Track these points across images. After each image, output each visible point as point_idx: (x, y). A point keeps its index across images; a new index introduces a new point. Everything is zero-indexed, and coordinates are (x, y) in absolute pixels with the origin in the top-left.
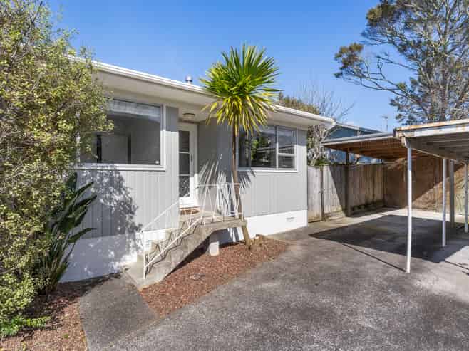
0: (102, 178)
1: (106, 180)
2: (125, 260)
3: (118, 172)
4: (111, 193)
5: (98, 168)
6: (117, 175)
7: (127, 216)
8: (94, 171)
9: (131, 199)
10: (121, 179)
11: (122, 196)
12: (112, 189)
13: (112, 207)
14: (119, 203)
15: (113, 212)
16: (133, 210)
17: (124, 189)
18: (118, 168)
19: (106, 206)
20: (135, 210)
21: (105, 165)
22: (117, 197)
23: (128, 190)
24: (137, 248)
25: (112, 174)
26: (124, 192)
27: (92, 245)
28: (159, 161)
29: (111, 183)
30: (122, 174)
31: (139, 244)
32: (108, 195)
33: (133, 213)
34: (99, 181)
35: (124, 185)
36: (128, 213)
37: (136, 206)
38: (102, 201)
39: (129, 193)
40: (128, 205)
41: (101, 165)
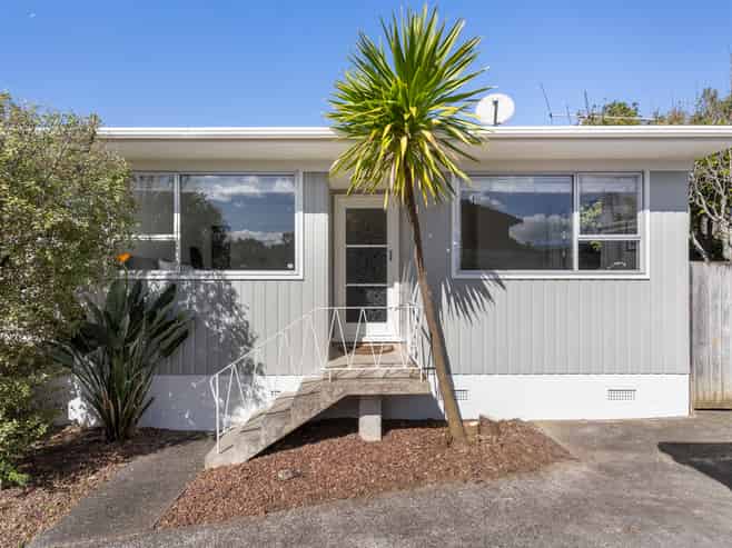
0: (208, 292)
1: (212, 294)
2: (238, 414)
3: (228, 282)
4: (218, 314)
5: (202, 278)
6: (228, 287)
7: (242, 348)
8: (197, 282)
9: (247, 323)
10: (233, 292)
11: (234, 318)
12: (220, 306)
13: (219, 334)
14: (230, 328)
15: (221, 340)
16: (250, 339)
17: (236, 308)
18: (228, 278)
19: (212, 332)
20: (254, 340)
21: (211, 272)
22: (227, 320)
23: (243, 309)
24: (257, 400)
25: (220, 285)
26: (236, 312)
27: (194, 385)
28: (294, 263)
29: (219, 298)
30: (234, 284)
31: (260, 394)
32: (214, 316)
33: (250, 345)
34: (203, 295)
35: (237, 301)
36: (243, 345)
37: (254, 336)
38: (207, 324)
39: (244, 314)
40: (243, 332)
41: (206, 272)
